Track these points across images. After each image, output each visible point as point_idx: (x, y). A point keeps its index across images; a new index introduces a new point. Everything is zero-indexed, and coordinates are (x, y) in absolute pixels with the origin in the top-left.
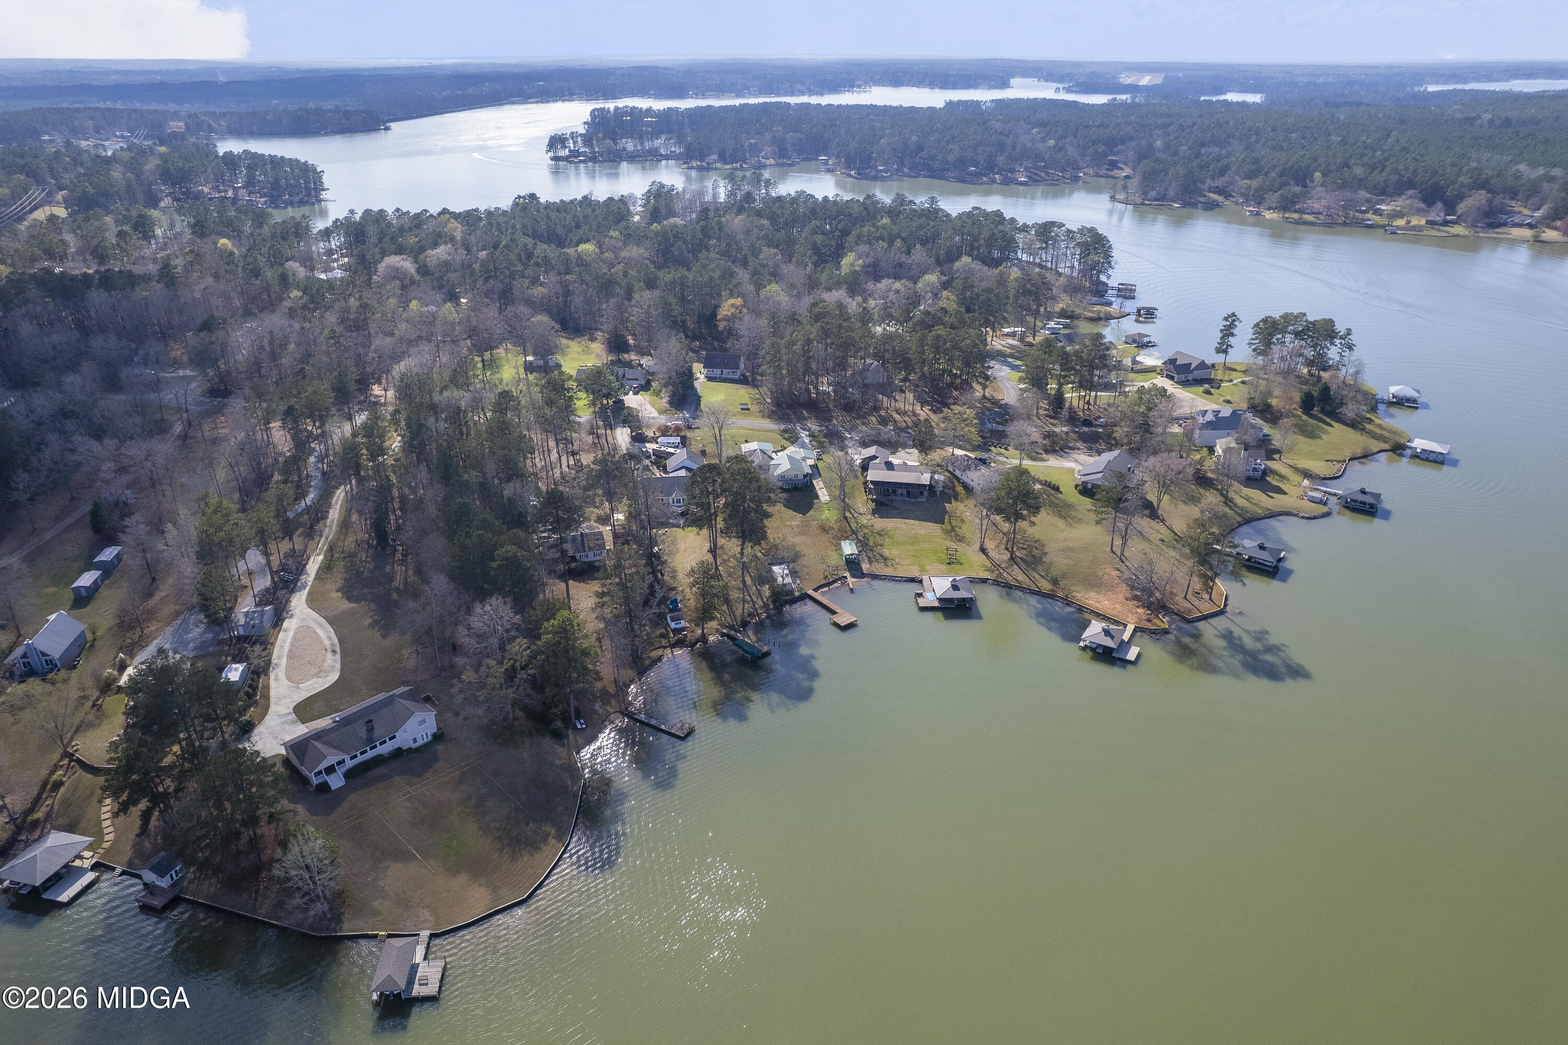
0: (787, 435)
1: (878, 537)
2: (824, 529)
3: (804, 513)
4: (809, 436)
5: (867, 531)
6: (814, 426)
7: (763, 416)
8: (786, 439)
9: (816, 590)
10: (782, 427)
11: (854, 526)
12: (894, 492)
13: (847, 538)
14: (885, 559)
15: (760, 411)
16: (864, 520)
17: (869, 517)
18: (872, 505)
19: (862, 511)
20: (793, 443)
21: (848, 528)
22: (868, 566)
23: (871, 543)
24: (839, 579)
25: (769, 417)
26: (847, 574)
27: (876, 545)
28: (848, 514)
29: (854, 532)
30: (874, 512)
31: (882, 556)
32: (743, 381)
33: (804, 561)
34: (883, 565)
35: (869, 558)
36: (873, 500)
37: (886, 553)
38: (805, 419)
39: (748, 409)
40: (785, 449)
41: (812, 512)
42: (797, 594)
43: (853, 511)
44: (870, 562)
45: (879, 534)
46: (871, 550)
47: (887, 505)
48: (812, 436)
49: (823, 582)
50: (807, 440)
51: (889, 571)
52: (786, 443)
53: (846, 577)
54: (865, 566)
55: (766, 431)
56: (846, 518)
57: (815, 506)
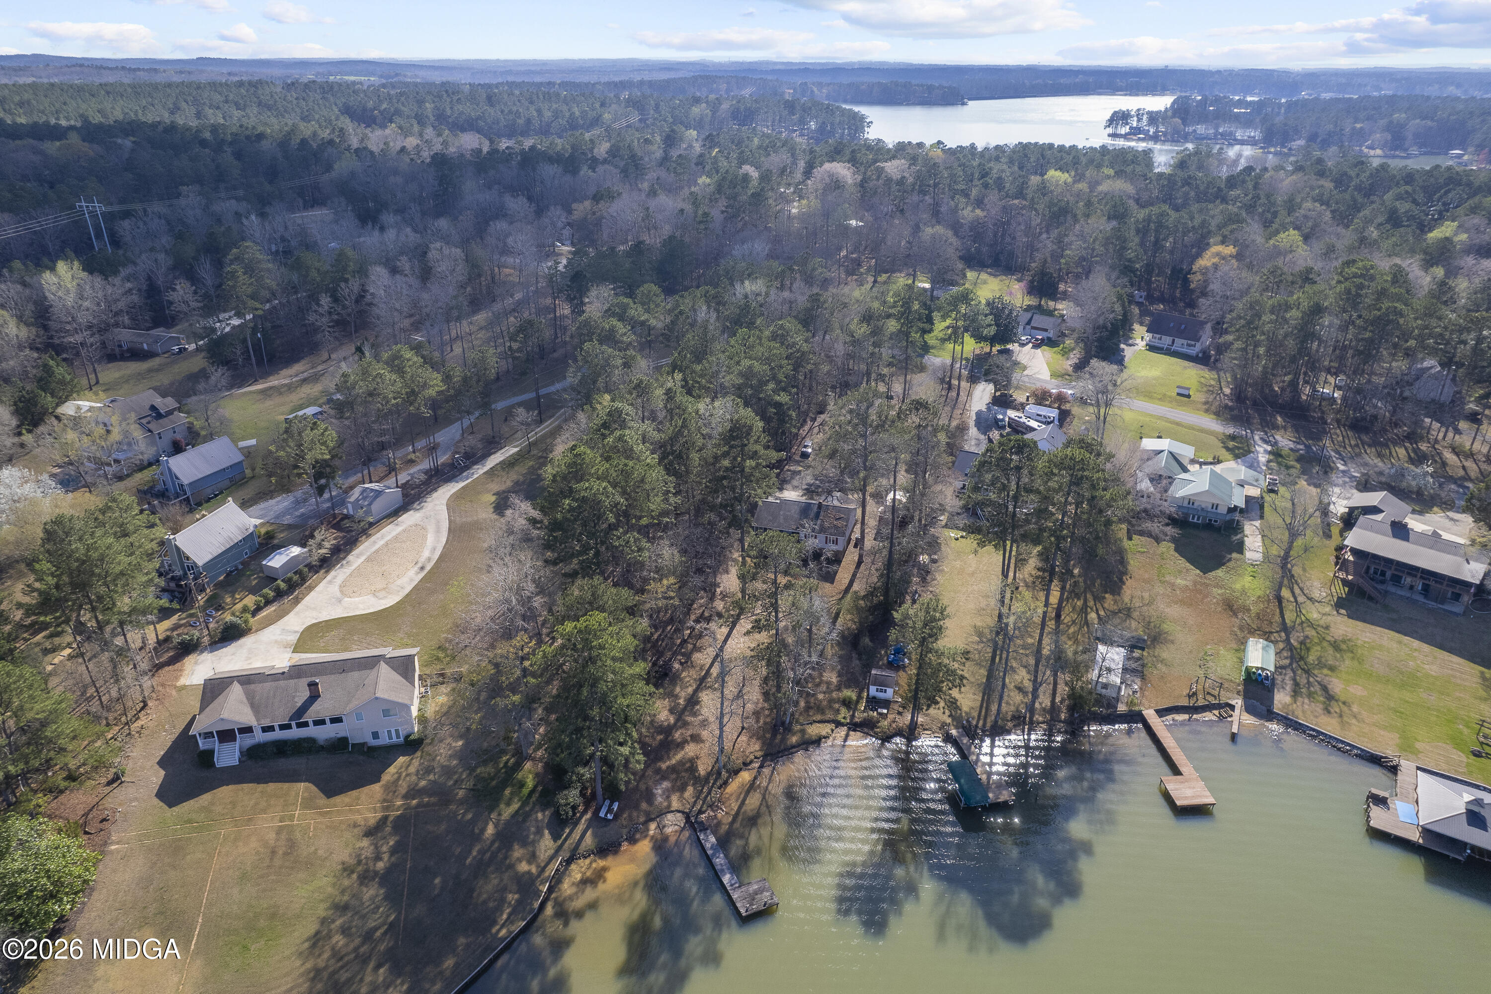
0: (1231, 444)
1: (1331, 651)
2: (1231, 607)
3: (1205, 570)
4: (1270, 453)
5: (1311, 633)
6: (1285, 441)
7: (1207, 411)
8: (1228, 449)
9: (1161, 713)
10: (1230, 430)
11: (1289, 616)
12: (1396, 579)
13: (1267, 636)
14: (1330, 697)
15: (1206, 403)
16: (1313, 613)
17: (1328, 609)
18: (1341, 591)
19: (1316, 594)
20: (1236, 457)
21: (1277, 618)
22: (1288, 699)
23: (1312, 658)
24: (1219, 706)
25: (1217, 414)
26: (1238, 702)
27: (1321, 664)
28: (1285, 593)
29: (1285, 628)
30: (1340, 604)
31: (1325, 689)
32: (1203, 359)
33: (1165, 652)
34: (1319, 708)
35: (1296, 684)
36: (1345, 582)
37: (1337, 686)
38: (1276, 427)
39: (1189, 396)
40: (1219, 462)
41: (1220, 572)
42: (1122, 708)
43: (1297, 591)
44: (1296, 692)
45: (1336, 646)
46: (1307, 672)
47: (1370, 598)
48: (1276, 454)
49: (1184, 702)
50: (1263, 458)
51: (1329, 725)
52: (1223, 453)
53: (1232, 708)
54: (1281, 699)
55: (1202, 431)
56: (1279, 599)
57: (1231, 564)
